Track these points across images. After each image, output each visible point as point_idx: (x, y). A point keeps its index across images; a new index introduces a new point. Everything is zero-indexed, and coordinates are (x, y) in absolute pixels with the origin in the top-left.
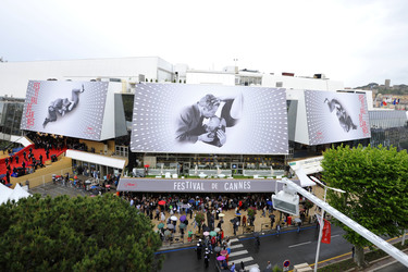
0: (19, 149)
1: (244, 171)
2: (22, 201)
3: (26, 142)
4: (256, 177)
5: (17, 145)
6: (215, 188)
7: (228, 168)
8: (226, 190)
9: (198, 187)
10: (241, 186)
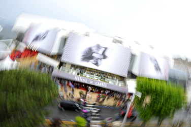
1: (106, 79)
4: (110, 82)
6: (91, 83)
7: (100, 76)
8: (96, 85)
9: (84, 81)
10: (102, 84)
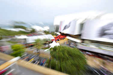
0: (58, 36)
2: (58, 46)
3: (59, 34)
5: (58, 35)
